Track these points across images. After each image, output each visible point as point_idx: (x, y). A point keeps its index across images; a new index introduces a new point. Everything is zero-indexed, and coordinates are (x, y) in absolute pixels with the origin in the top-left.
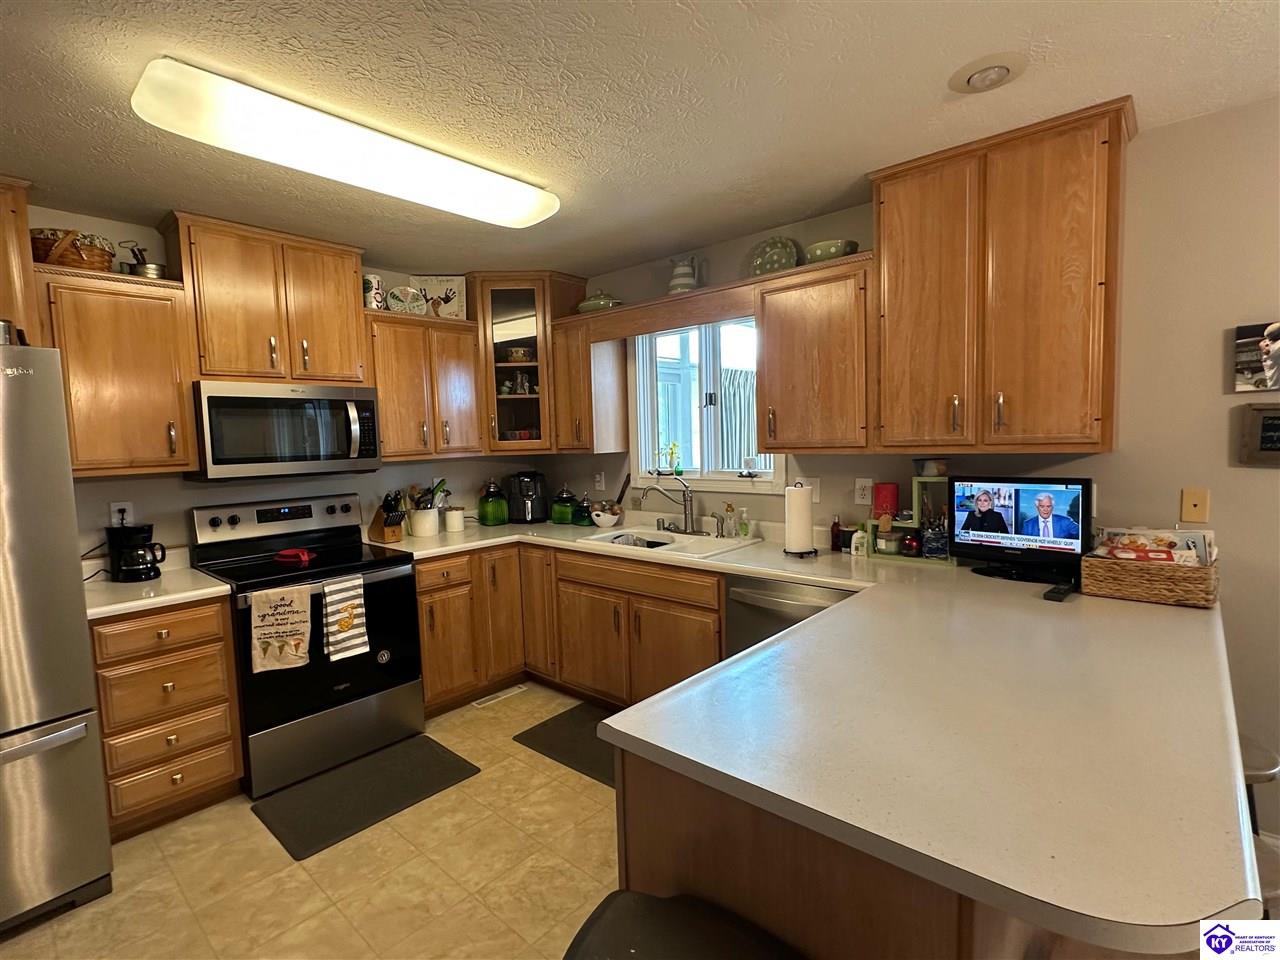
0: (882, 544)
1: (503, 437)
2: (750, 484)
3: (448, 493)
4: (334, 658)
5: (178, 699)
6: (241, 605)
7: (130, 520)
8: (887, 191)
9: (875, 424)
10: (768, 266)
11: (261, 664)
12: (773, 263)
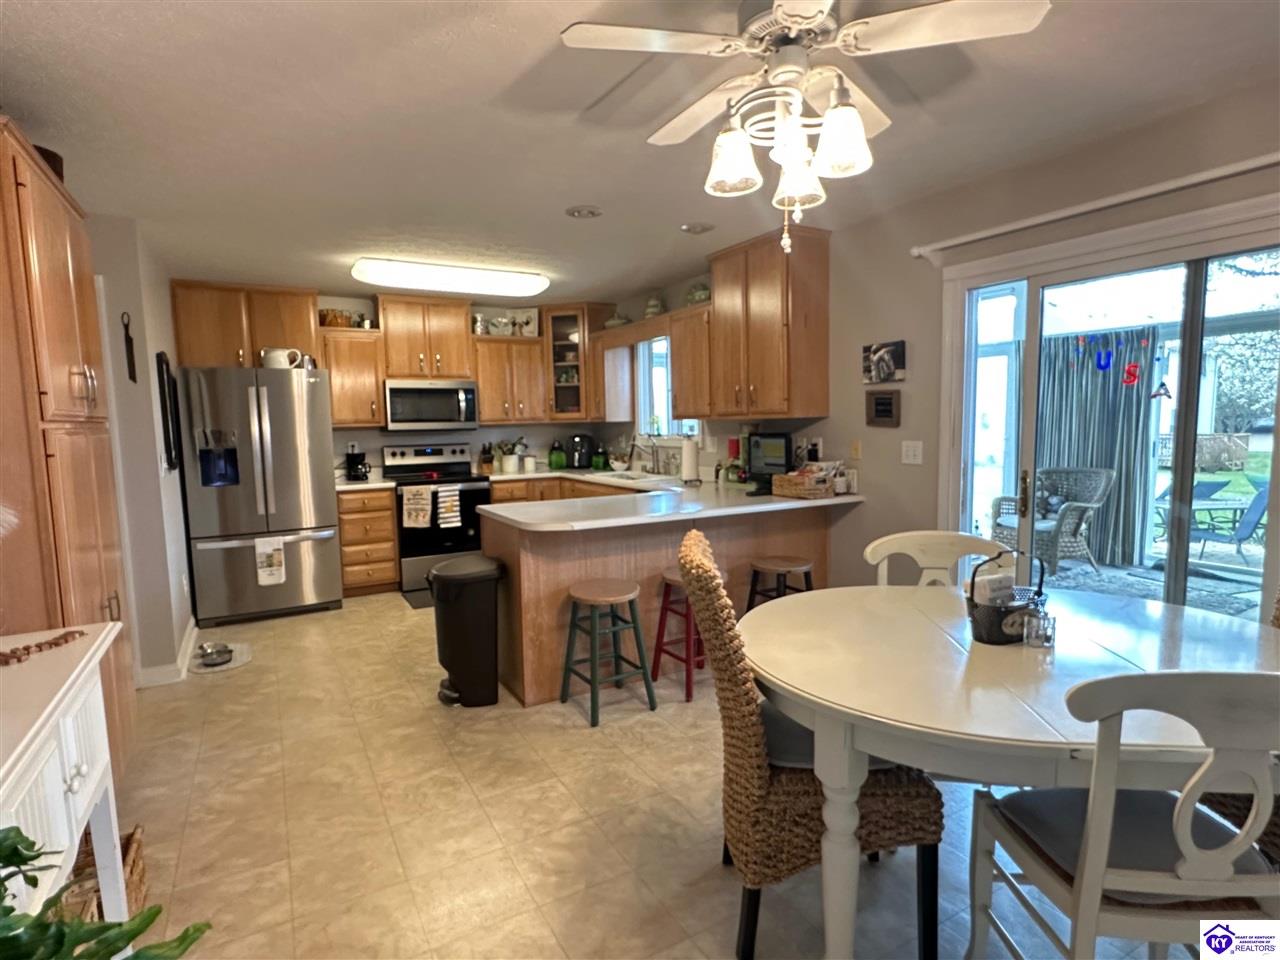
0: (731, 476)
1: (558, 411)
3: (526, 446)
4: (442, 526)
5: (372, 535)
6: (399, 493)
7: (356, 451)
11: (407, 523)
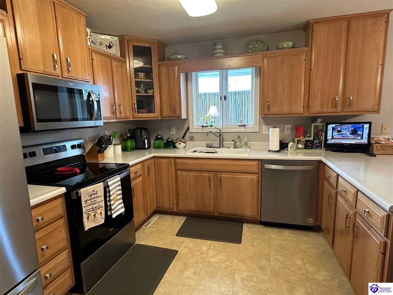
0: (300, 146)
1: (139, 112)
2: (244, 129)
4: (114, 216)
8: (316, 27)
9: (308, 106)
10: (254, 49)
12: (256, 48)
